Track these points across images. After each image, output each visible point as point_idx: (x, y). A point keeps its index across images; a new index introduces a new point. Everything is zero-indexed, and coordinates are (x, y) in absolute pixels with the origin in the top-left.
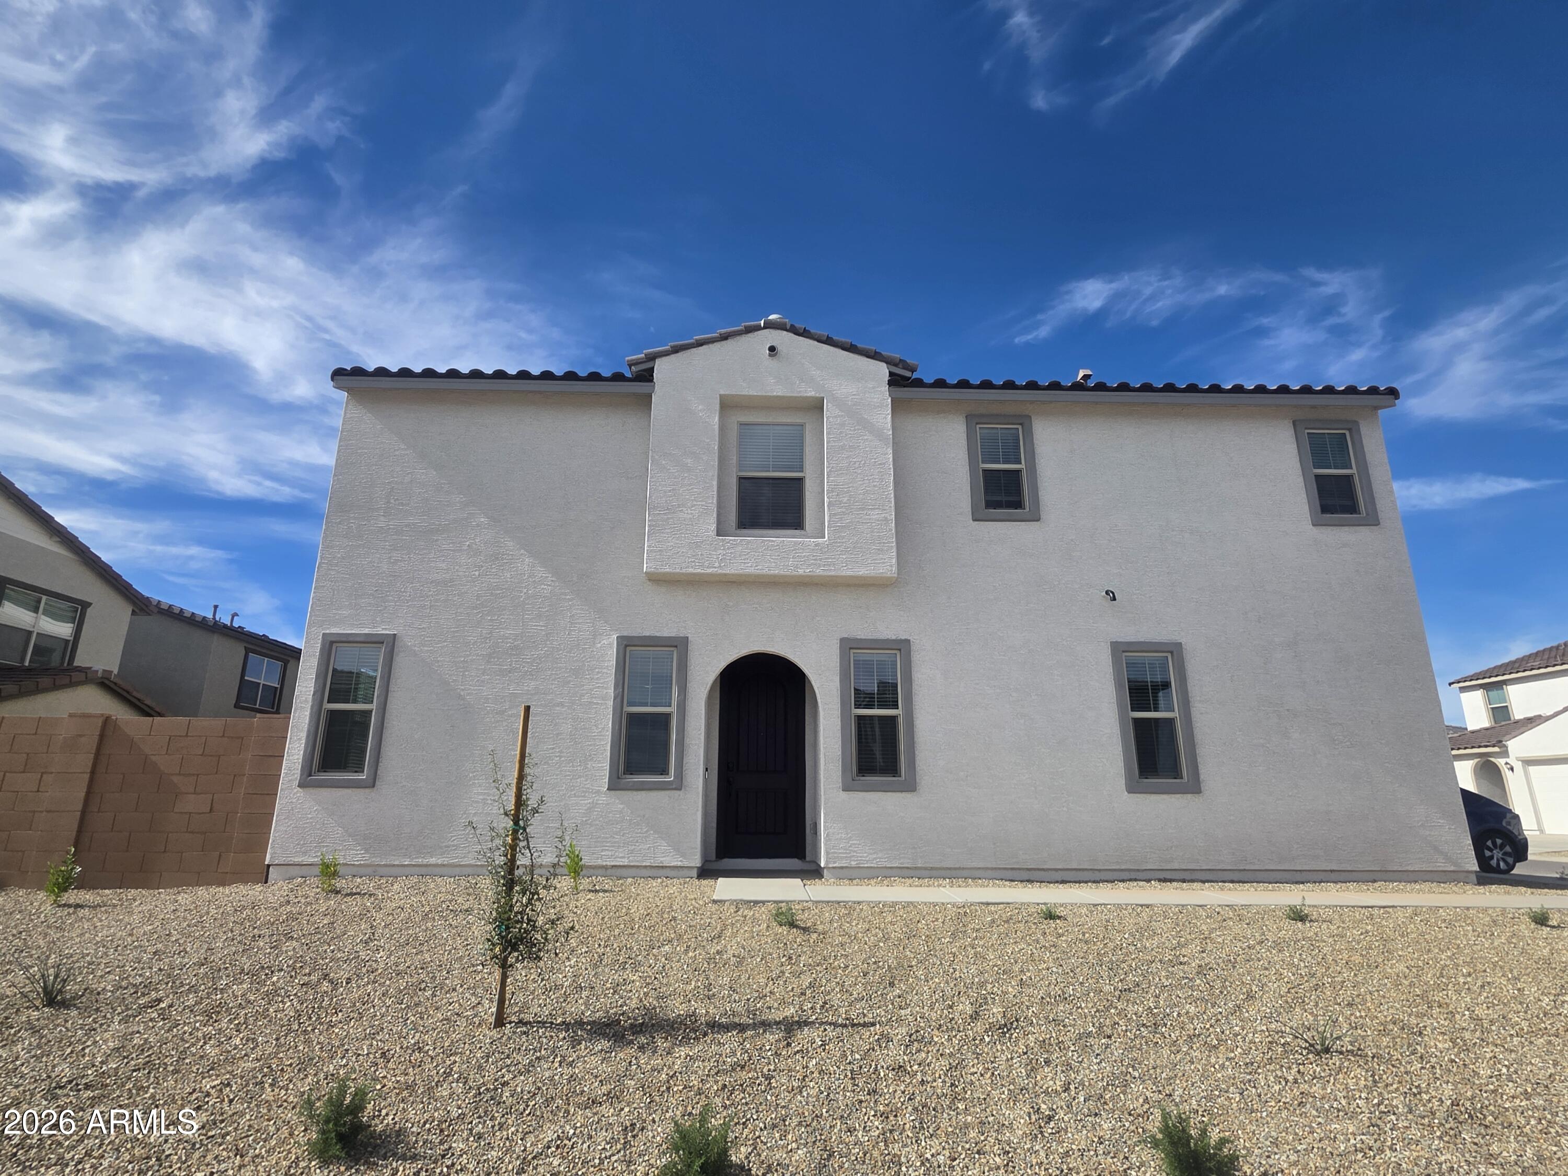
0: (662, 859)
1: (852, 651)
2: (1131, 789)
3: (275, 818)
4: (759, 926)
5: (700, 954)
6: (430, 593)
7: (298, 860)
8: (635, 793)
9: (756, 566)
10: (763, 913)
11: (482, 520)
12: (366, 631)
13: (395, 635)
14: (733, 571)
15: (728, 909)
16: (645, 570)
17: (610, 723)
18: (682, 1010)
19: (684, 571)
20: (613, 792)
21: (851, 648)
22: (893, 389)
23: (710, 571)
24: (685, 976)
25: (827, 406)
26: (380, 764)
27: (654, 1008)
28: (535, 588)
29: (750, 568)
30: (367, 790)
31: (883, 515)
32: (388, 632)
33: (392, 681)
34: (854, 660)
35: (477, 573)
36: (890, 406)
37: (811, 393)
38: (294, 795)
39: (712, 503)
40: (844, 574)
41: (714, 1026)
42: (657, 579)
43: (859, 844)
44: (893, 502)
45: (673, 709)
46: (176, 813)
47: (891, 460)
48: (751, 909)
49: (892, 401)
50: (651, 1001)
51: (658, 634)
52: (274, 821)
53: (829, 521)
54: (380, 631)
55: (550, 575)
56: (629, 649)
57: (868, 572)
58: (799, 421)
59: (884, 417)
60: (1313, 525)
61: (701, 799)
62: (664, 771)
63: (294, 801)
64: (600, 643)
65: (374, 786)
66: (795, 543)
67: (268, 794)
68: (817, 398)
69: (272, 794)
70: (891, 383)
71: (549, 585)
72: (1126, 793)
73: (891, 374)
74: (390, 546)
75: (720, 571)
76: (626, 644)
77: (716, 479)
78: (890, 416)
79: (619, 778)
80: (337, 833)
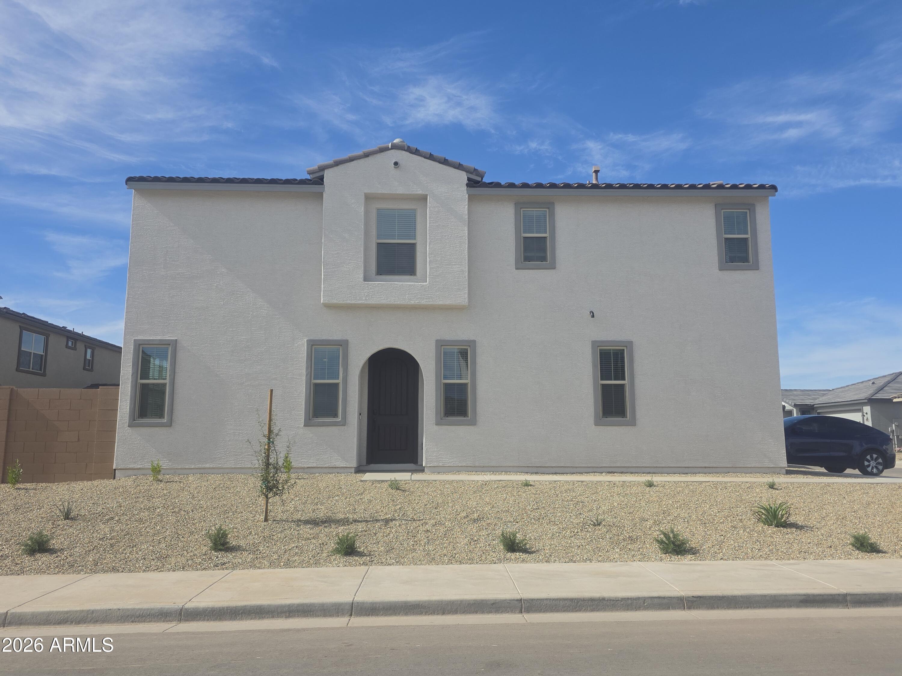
0: (334, 463)
1: (443, 347)
2: (597, 423)
3: (116, 444)
4: (382, 490)
5: (352, 500)
6: (195, 315)
7: (131, 466)
8: (319, 428)
9: (387, 299)
10: (386, 485)
11: (223, 270)
12: (159, 338)
13: (176, 340)
14: (373, 302)
15: (368, 484)
16: (322, 302)
17: (304, 389)
18: (343, 517)
19: (345, 302)
20: (307, 427)
21: (442, 346)
22: (469, 188)
23: (360, 302)
24: (344, 506)
25: (429, 200)
26: (174, 414)
27: (331, 516)
28: (257, 311)
29: (383, 300)
30: (168, 428)
31: (461, 268)
32: (172, 338)
33: (177, 366)
34: (444, 352)
35: (222, 303)
36: (467, 200)
37: (420, 192)
38: (126, 431)
39: (361, 261)
40: (437, 303)
41: (355, 521)
42: (329, 306)
43: (444, 454)
44: (467, 260)
45: (340, 381)
46: (58, 442)
47: (467, 234)
48: (380, 484)
49: (469, 196)
50: (330, 514)
51: (331, 338)
52: (116, 446)
53: (429, 272)
54: (167, 337)
55: (266, 304)
56: (314, 347)
57: (452, 302)
58: (413, 207)
59: (463, 207)
60: (719, 270)
61: (356, 431)
62: (336, 415)
63: (126, 434)
64: (297, 343)
65: (171, 426)
66: (410, 285)
67: (110, 431)
68: (424, 195)
69: (113, 430)
70: (468, 185)
71: (266, 310)
72: (594, 426)
73: (469, 179)
74: (169, 287)
75: (366, 302)
76: (312, 344)
77: (363, 247)
78: (467, 206)
79: (310, 420)
80: (152, 452)
